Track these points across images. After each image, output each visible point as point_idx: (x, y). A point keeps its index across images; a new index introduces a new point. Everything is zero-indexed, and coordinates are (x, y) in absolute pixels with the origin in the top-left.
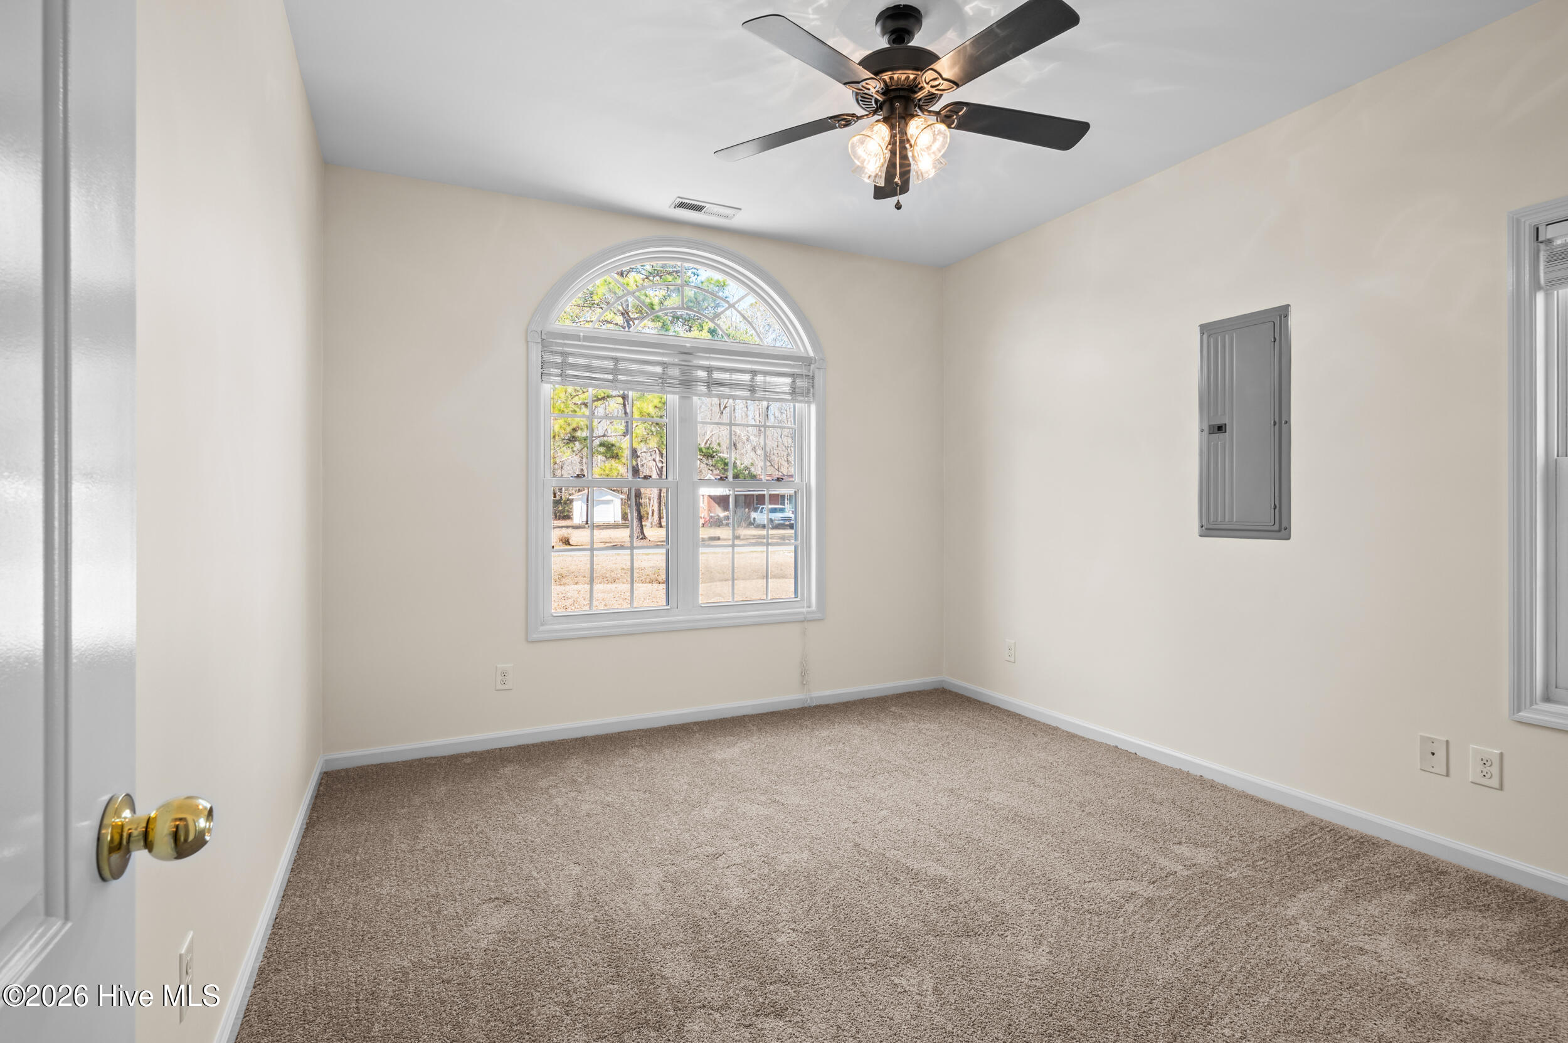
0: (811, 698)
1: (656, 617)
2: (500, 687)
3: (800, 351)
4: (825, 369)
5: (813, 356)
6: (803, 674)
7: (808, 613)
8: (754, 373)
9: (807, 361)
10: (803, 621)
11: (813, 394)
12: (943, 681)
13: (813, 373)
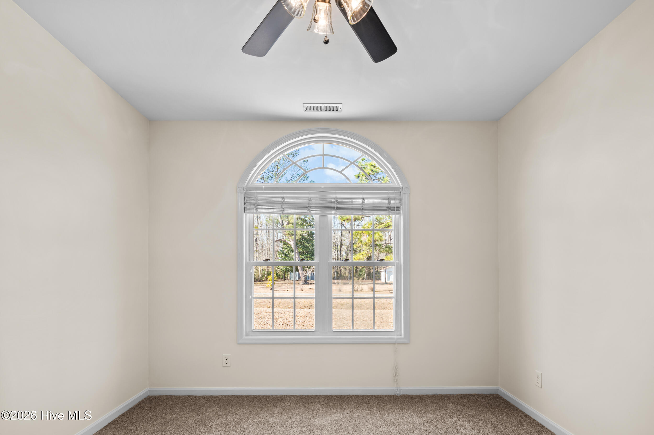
0: (400, 390)
1: (306, 335)
2: (225, 365)
3: (396, 184)
4: (409, 193)
5: (401, 186)
6: (395, 375)
7: (398, 339)
8: (363, 199)
9: (398, 190)
10: (395, 344)
11: (402, 209)
12: (498, 390)
13: (402, 197)
